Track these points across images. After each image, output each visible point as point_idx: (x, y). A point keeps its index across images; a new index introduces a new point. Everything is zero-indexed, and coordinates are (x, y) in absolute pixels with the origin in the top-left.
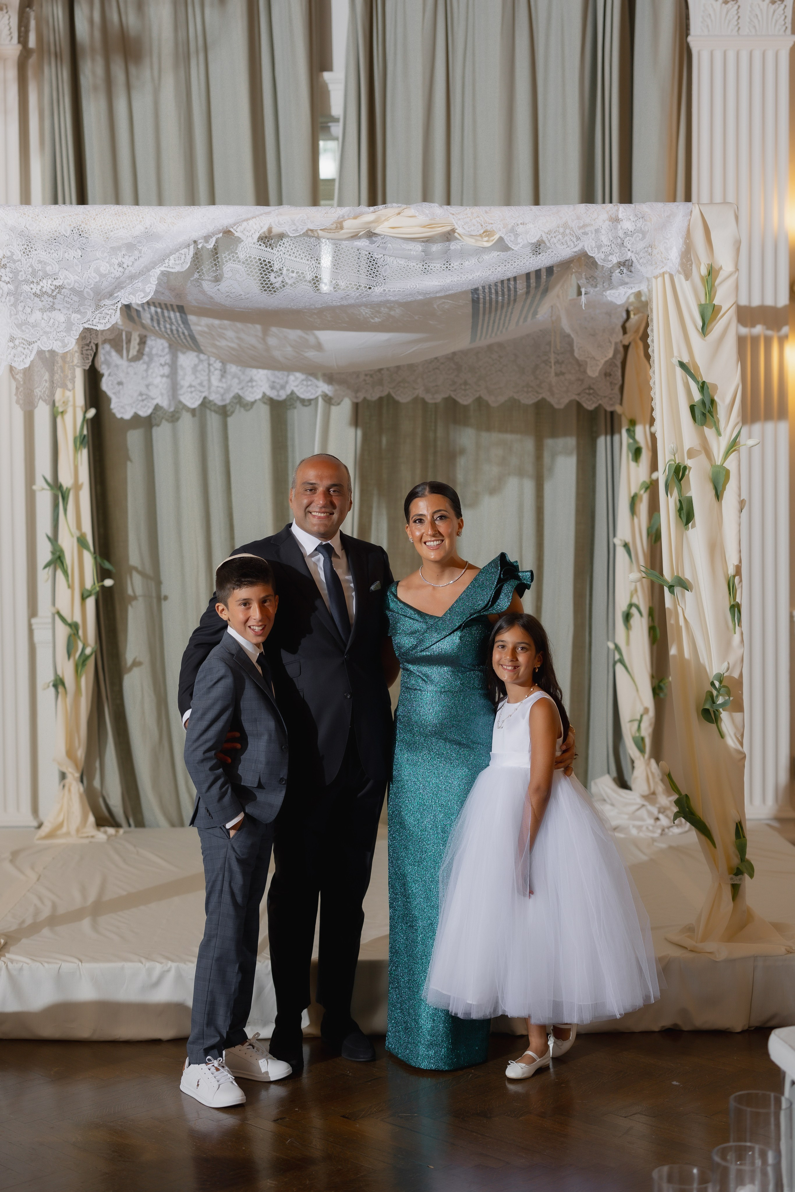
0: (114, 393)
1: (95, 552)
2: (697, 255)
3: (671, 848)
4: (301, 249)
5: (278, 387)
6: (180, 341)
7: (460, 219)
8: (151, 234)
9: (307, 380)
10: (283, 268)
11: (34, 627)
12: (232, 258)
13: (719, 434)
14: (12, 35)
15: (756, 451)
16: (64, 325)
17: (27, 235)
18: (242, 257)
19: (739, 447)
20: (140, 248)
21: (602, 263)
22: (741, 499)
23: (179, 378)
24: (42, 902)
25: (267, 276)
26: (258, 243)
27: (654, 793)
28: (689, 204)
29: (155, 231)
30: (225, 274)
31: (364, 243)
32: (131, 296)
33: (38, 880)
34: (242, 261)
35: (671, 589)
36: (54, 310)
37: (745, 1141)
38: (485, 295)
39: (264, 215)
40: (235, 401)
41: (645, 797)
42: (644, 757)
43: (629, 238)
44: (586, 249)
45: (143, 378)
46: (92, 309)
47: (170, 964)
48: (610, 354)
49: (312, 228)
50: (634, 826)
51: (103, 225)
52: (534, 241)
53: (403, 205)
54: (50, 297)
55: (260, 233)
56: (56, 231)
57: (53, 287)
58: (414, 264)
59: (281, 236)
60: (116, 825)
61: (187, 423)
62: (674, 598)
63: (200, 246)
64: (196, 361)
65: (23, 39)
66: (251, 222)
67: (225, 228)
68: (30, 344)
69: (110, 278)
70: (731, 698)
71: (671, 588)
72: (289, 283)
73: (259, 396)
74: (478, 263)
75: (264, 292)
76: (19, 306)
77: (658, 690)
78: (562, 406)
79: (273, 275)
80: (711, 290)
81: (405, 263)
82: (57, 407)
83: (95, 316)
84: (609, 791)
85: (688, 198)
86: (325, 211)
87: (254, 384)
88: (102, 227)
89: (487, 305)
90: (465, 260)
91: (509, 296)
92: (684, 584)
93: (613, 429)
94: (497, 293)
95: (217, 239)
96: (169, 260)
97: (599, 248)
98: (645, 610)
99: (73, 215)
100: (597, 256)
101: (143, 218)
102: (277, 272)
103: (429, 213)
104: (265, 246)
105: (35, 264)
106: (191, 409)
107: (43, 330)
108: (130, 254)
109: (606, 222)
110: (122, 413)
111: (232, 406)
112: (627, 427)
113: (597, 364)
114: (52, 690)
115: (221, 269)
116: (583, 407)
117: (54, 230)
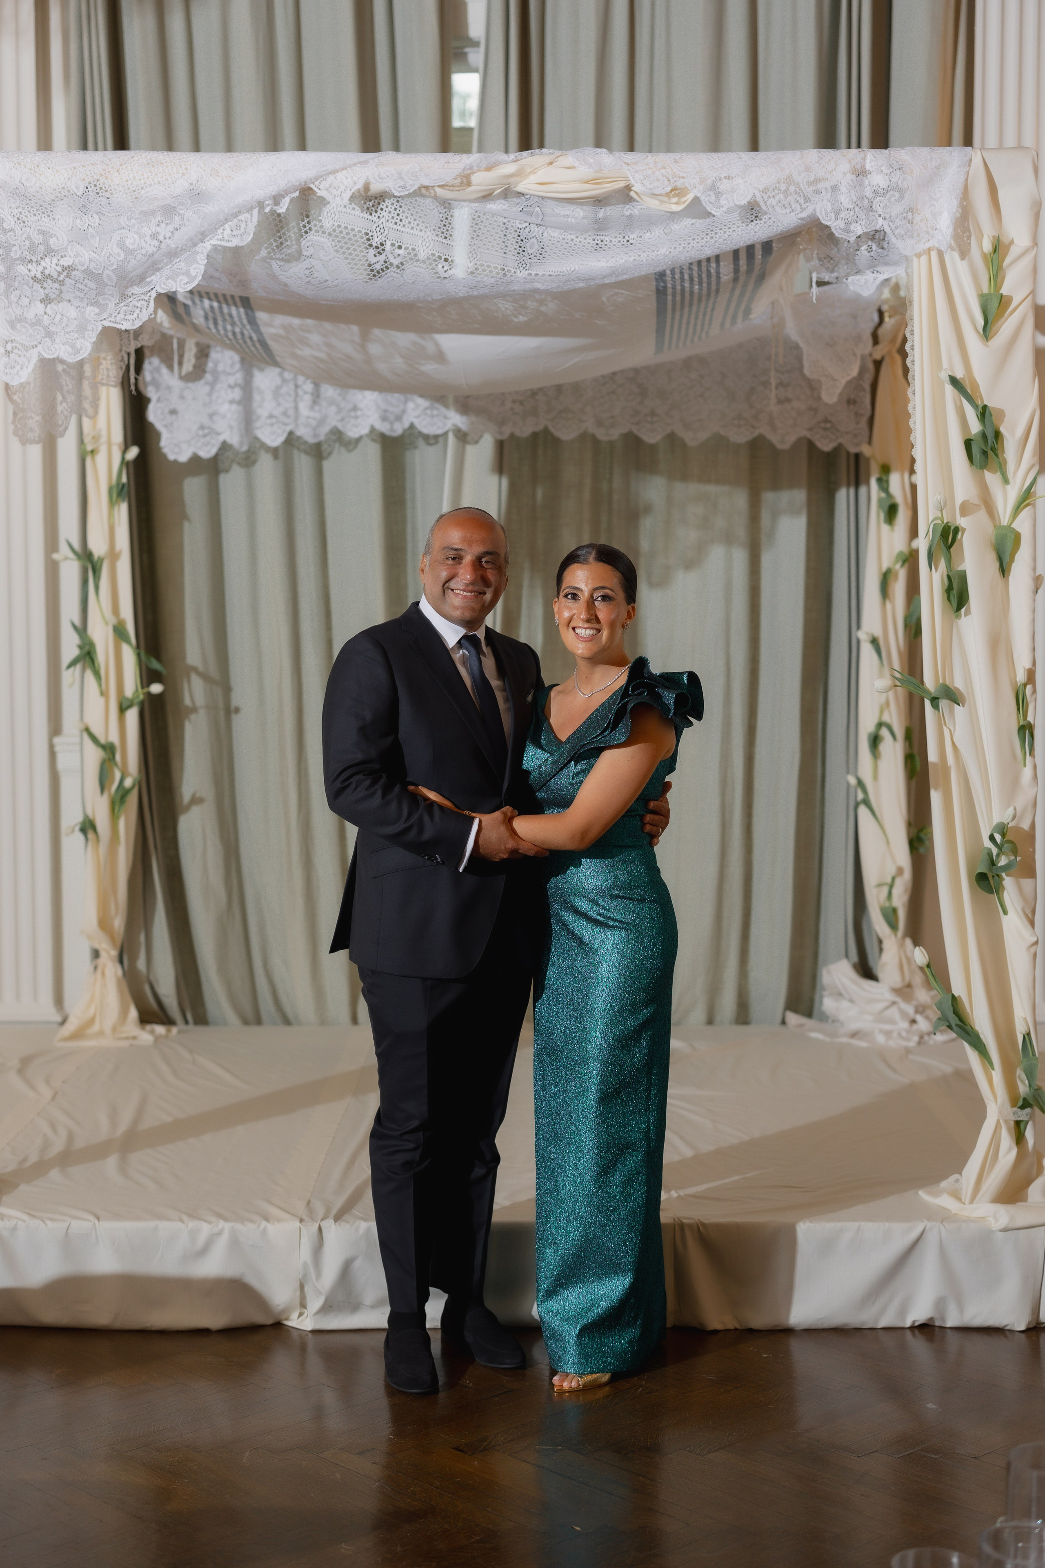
0: (166, 426)
1: (138, 646)
2: (978, 224)
4: (412, 215)
5: (392, 417)
6: (247, 350)
7: (637, 171)
8: (197, 192)
9: (431, 408)
10: (385, 241)
11: (57, 749)
12: (313, 227)
13: (1006, 481)
16: (76, 322)
17: (23, 194)
18: (328, 226)
19: (1035, 500)
20: (182, 212)
21: (840, 234)
22: (1037, 575)
23: (255, 405)
24: (55, 1130)
26: (350, 206)
27: (909, 986)
28: (968, 149)
29: (204, 188)
30: (303, 250)
31: (501, 205)
32: (170, 281)
33: (53, 1098)
34: (327, 232)
35: (934, 703)
36: (62, 301)
38: (675, 282)
39: (359, 165)
40: (334, 438)
41: (897, 991)
42: (896, 935)
43: (880, 198)
44: (818, 214)
45: (205, 404)
46: (115, 300)
47: (222, 1224)
48: (855, 372)
49: (426, 184)
50: (881, 1031)
51: (130, 179)
52: (744, 202)
53: (556, 152)
54: (55, 282)
55: (353, 191)
56: (63, 188)
57: (59, 269)
58: (573, 237)
59: (383, 196)
60: (168, 1021)
61: (266, 468)
62: (939, 716)
63: (267, 210)
64: (278, 381)
66: (340, 175)
67: (303, 184)
68: (27, 349)
69: (141, 256)
70: (1019, 859)
71: (934, 701)
72: (395, 264)
73: (365, 431)
74: (664, 235)
76: (13, 296)
77: (916, 843)
78: (786, 446)
80: (997, 273)
81: (560, 236)
82: (87, 444)
83: (119, 310)
84: (847, 982)
85: (968, 141)
86: (446, 160)
87: (359, 413)
88: (129, 183)
89: (678, 298)
90: (646, 231)
91: (709, 284)
92: (952, 696)
93: (858, 479)
94: (691, 278)
95: (292, 200)
96: (224, 230)
97: (837, 213)
98: (899, 732)
99: (88, 165)
100: (835, 224)
101: (186, 169)
102: (377, 247)
103: (594, 163)
104: (360, 210)
105: (33, 234)
106: (272, 448)
107: (46, 328)
108: (168, 221)
109: (847, 176)
110: (176, 453)
111: (328, 444)
112: (877, 476)
113: (835, 384)
114: (78, 835)
115: (299, 243)
116: (816, 447)
117: (60, 186)
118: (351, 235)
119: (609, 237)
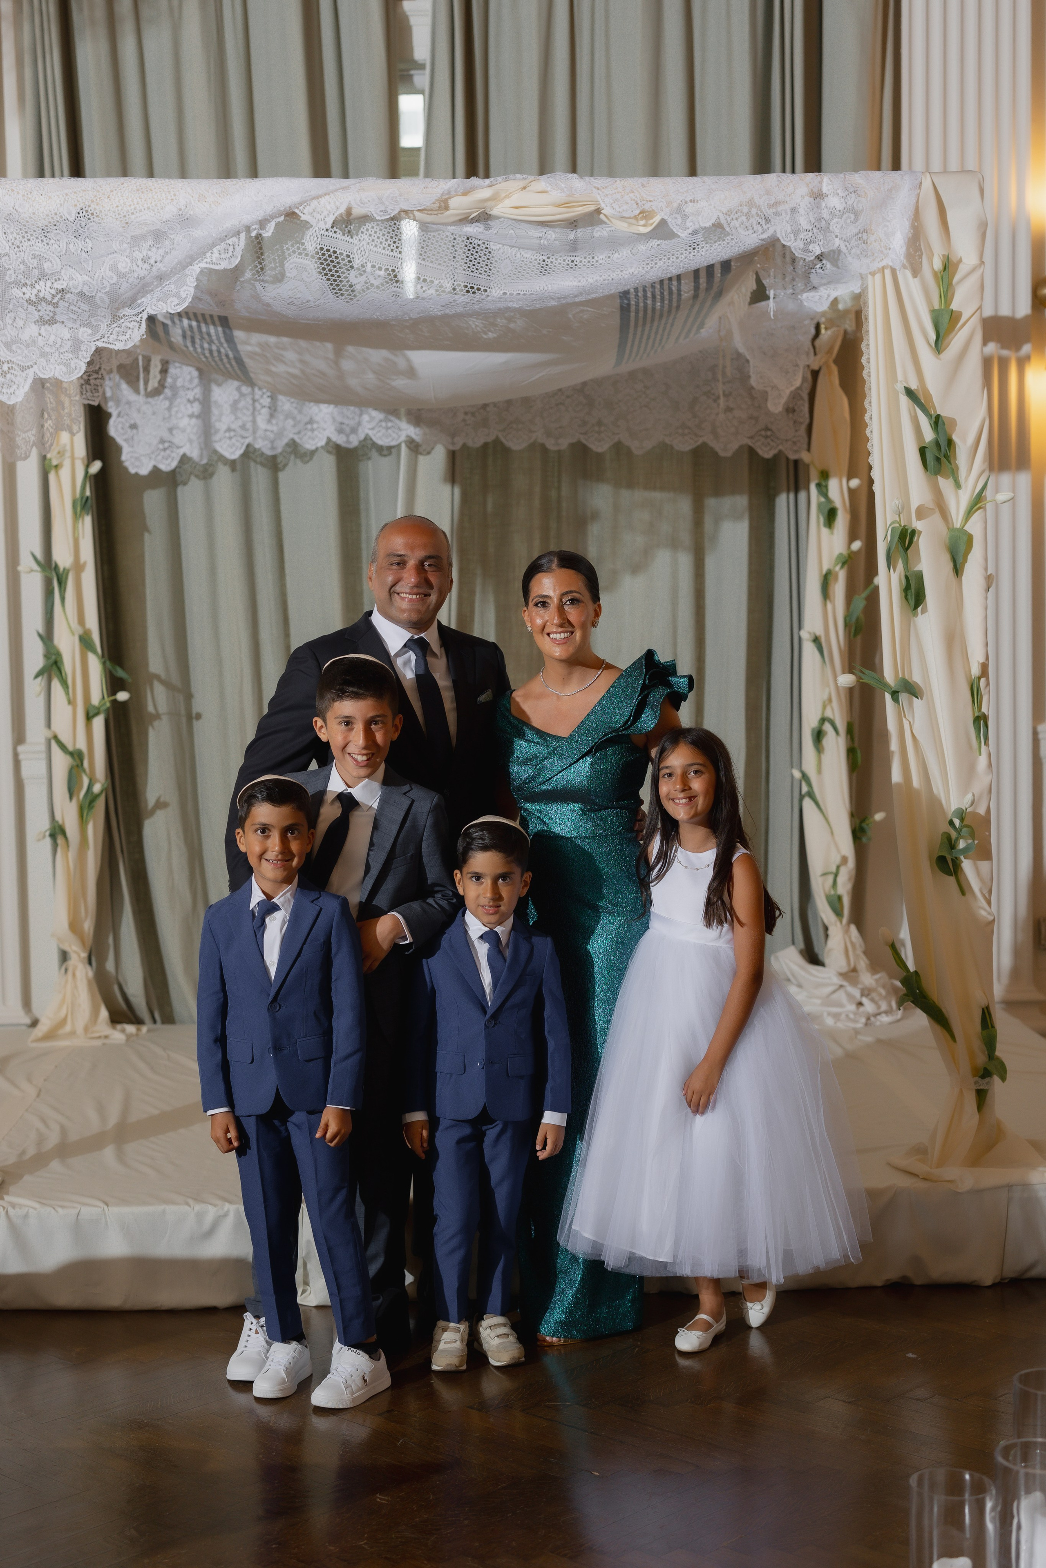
0: (126, 440)
1: (103, 656)
2: (928, 243)
3: (879, 1041)
5: (348, 430)
6: (222, 366)
7: (607, 195)
8: (186, 217)
9: (386, 420)
10: (366, 263)
11: (21, 757)
12: (296, 250)
13: (958, 486)
15: (1006, 510)
16: (70, 343)
17: (16, 219)
18: (311, 248)
19: (985, 504)
20: (172, 237)
21: (799, 254)
22: (988, 574)
23: (214, 419)
24: (47, 1126)
25: (344, 275)
26: (332, 229)
27: (854, 970)
29: (192, 213)
30: (287, 272)
31: (477, 228)
32: (161, 303)
33: (38, 1095)
34: (310, 254)
35: (895, 697)
36: (56, 323)
37: (1035, 1437)
38: (638, 300)
39: (341, 190)
40: (289, 450)
41: (843, 975)
42: (841, 922)
43: (837, 219)
44: (779, 235)
45: (164, 419)
46: (107, 322)
47: (227, 1206)
48: (797, 383)
49: (406, 208)
50: (829, 1014)
51: (121, 205)
52: (708, 224)
53: (529, 177)
54: (49, 304)
55: (336, 215)
56: (56, 214)
57: (53, 292)
59: (365, 219)
60: (137, 1021)
61: (224, 480)
62: (899, 709)
63: (254, 234)
64: (236, 395)
66: (323, 200)
67: (288, 209)
68: (23, 369)
69: (132, 278)
70: (976, 842)
71: (895, 694)
72: (375, 285)
73: (323, 443)
74: (631, 255)
75: (340, 296)
76: (8, 318)
77: (858, 833)
78: (729, 454)
79: (353, 273)
80: (947, 290)
81: (532, 257)
82: (50, 460)
83: (111, 330)
84: (795, 968)
85: (896, 165)
86: (424, 185)
87: (315, 426)
88: (120, 208)
89: (641, 314)
90: (614, 252)
91: (670, 301)
92: (912, 690)
93: (797, 483)
94: (654, 297)
95: (277, 224)
96: (212, 253)
97: (796, 233)
98: (842, 726)
99: (80, 192)
100: (794, 244)
101: (175, 195)
102: (358, 269)
103: (565, 187)
104: (341, 233)
105: (28, 259)
106: (229, 460)
107: (41, 349)
108: (159, 246)
109: (805, 198)
110: (137, 467)
111: (284, 457)
112: (817, 481)
113: (780, 394)
114: (48, 841)
115: (282, 265)
116: (757, 454)
117: (53, 212)
118: (333, 257)
119: (579, 257)
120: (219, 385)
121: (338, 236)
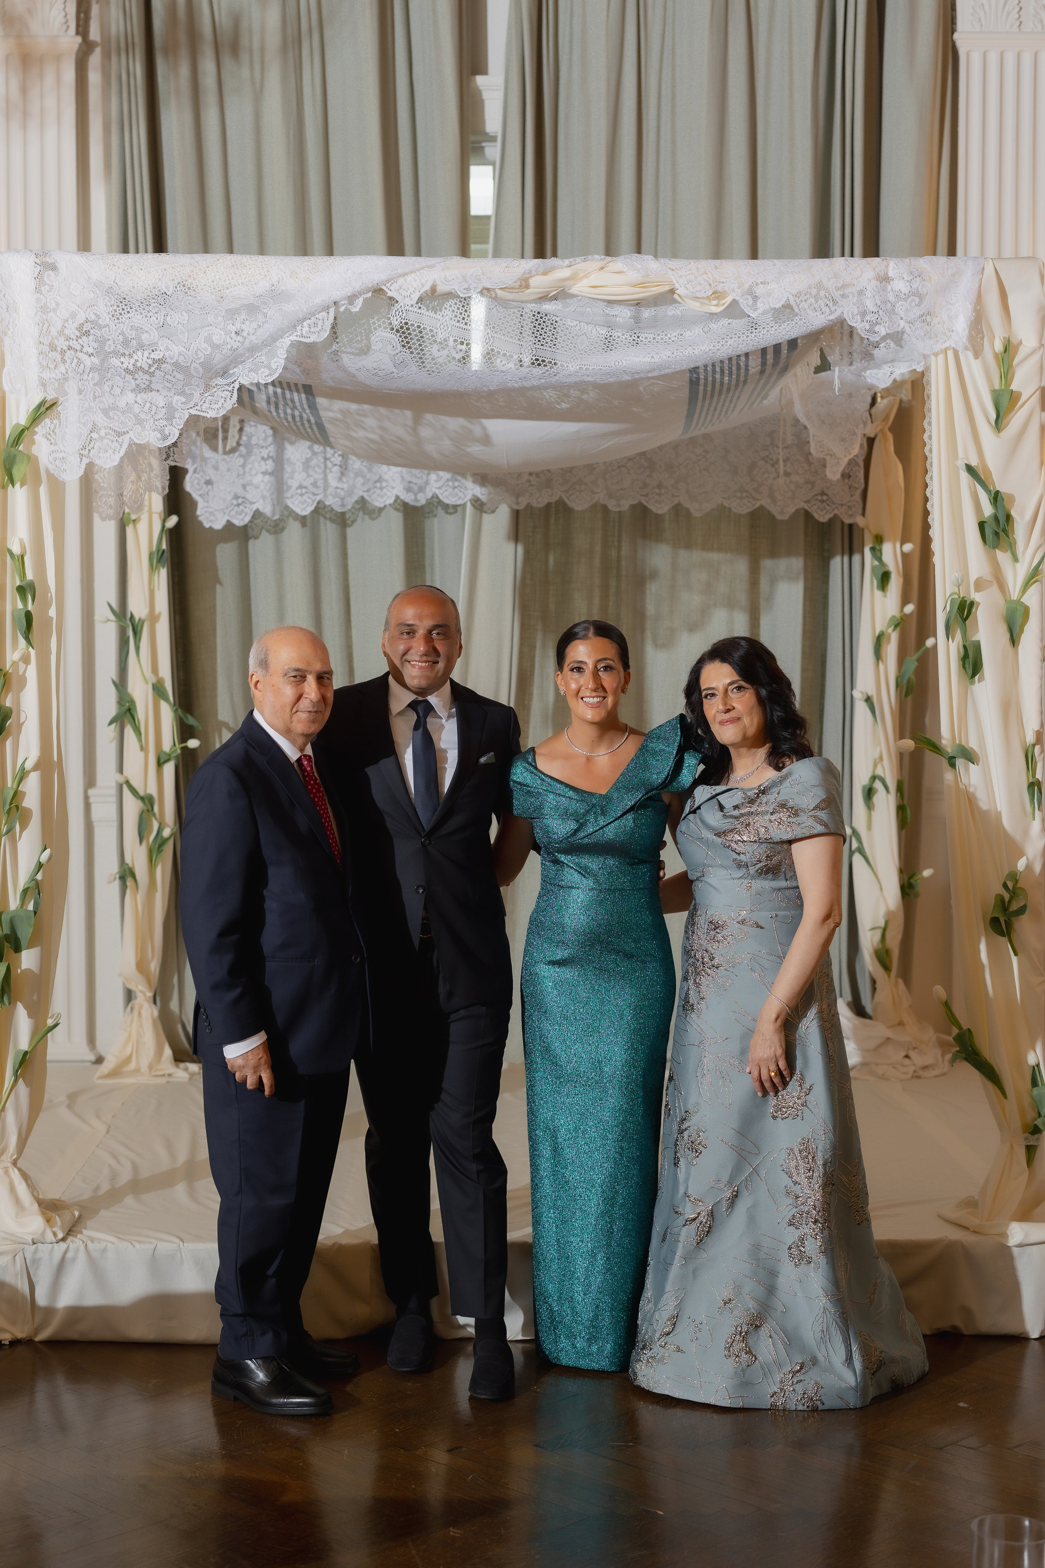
0: (202, 495)
1: (175, 705)
2: (990, 326)
5: (416, 488)
6: (303, 431)
7: (681, 276)
8: (278, 292)
9: (453, 480)
10: (449, 337)
11: (91, 800)
12: (382, 324)
13: (1016, 559)
14: (68, 23)
16: (164, 411)
17: (117, 292)
18: (396, 323)
19: (1042, 577)
20: (265, 311)
21: (865, 334)
23: (286, 476)
24: (118, 1162)
25: (427, 349)
26: (417, 305)
27: (902, 1021)
28: (980, 259)
29: (283, 288)
30: (372, 345)
31: (556, 306)
32: (252, 373)
33: (108, 1132)
35: (951, 762)
36: (151, 391)
38: (707, 374)
39: (426, 269)
40: (358, 506)
41: (890, 1028)
42: (889, 976)
43: (902, 302)
44: (846, 317)
45: (238, 475)
46: (201, 391)
48: (854, 451)
49: (489, 286)
50: (877, 1066)
51: (216, 280)
52: (778, 305)
54: (146, 373)
55: (421, 292)
56: (154, 288)
57: (150, 362)
58: (620, 334)
59: (448, 296)
61: (294, 535)
62: (955, 773)
63: (342, 309)
64: (308, 454)
65: (82, 28)
66: (409, 278)
67: (376, 285)
68: (119, 434)
69: (225, 350)
70: (1029, 905)
71: (951, 760)
73: (391, 501)
74: (703, 333)
75: (423, 369)
76: (106, 385)
77: (908, 889)
78: (786, 517)
79: (436, 347)
80: (1008, 371)
82: (129, 515)
83: (204, 399)
86: (506, 265)
87: (384, 484)
88: (215, 283)
89: (709, 388)
90: (686, 330)
91: (738, 375)
92: (970, 756)
93: (851, 547)
94: (722, 371)
95: (365, 300)
96: (302, 327)
97: (863, 314)
98: (892, 784)
99: (177, 267)
101: (268, 271)
102: (441, 343)
103: (641, 268)
104: (427, 310)
105: (127, 330)
106: (300, 515)
107: (136, 416)
108: (252, 319)
109: (872, 282)
110: (211, 521)
111: (353, 513)
112: (871, 545)
113: (838, 463)
114: (117, 883)
115: (368, 338)
116: (813, 517)
117: (152, 286)
120: (292, 443)
121: (423, 312)
